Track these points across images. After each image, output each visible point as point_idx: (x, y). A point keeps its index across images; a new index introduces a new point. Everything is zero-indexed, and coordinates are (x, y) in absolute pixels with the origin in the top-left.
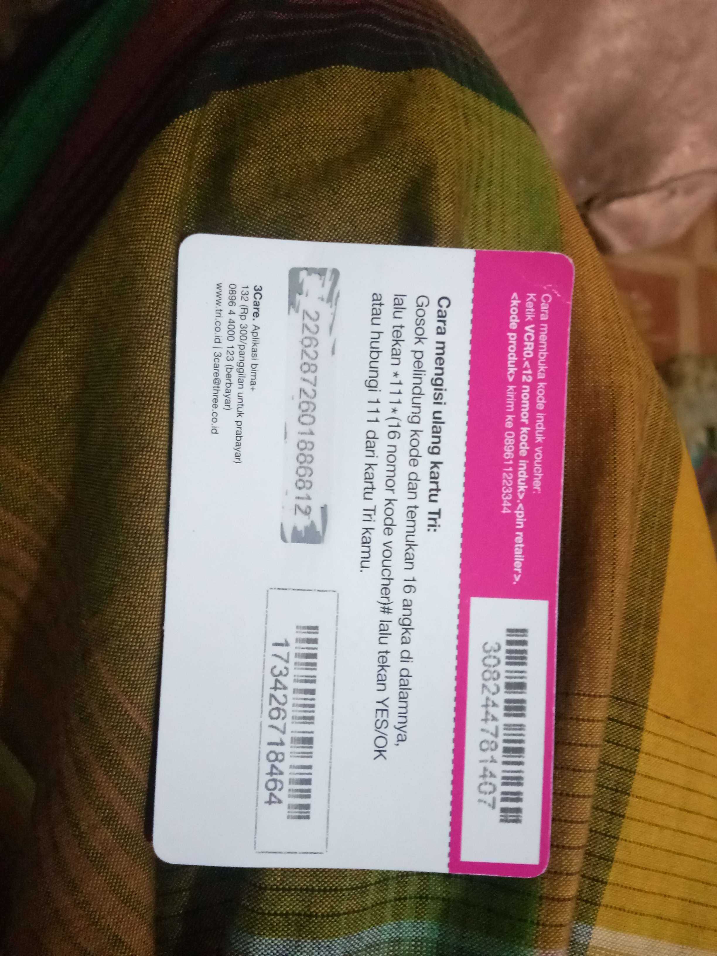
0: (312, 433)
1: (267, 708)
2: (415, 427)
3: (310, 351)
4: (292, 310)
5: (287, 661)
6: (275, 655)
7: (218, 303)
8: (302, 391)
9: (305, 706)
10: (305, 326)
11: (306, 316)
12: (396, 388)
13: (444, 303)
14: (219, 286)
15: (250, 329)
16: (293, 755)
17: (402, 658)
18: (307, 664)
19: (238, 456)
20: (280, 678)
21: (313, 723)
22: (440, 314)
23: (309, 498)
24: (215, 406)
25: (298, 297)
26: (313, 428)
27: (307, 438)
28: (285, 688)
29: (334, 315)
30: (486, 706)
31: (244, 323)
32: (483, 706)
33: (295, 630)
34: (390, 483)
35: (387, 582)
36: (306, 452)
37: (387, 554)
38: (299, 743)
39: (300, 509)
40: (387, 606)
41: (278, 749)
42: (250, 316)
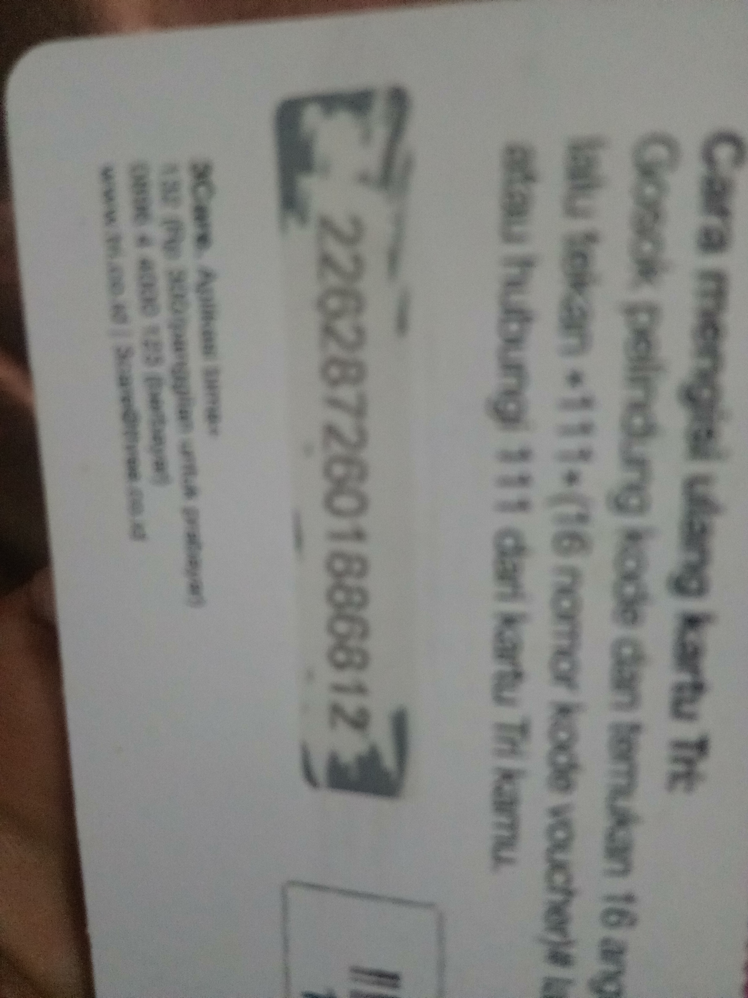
0: (360, 536)
2: (633, 521)
3: (343, 327)
7: (110, 219)
8: (331, 432)
10: (325, 261)
11: (328, 235)
12: (575, 417)
13: (723, 151)
14: (107, 175)
19: (195, 588)
23: (360, 689)
24: (133, 475)
25: (304, 180)
26: (365, 522)
27: (350, 547)
29: (399, 223)
31: (176, 265)
33: (348, 974)
34: (564, 665)
35: (559, 897)
36: (350, 581)
37: (560, 834)
39: (344, 716)
40: (561, 949)
42: (188, 246)
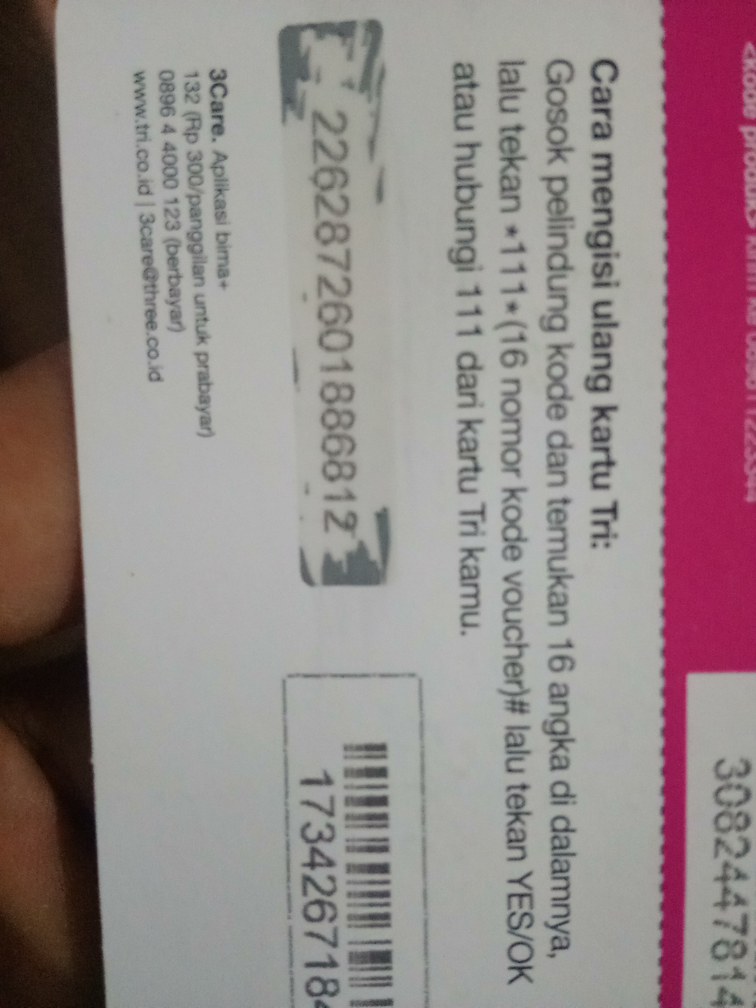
0: (347, 367)
1: (299, 901)
2: (558, 338)
3: (333, 197)
4: (291, 115)
5: (331, 814)
6: (308, 803)
7: (140, 111)
8: (323, 282)
9: (372, 895)
10: (319, 145)
11: (320, 126)
12: (513, 260)
13: (605, 72)
14: (139, 77)
15: (208, 159)
16: (354, 983)
17: (554, 795)
18: (371, 817)
19: (205, 422)
20: (321, 846)
21: (388, 925)
22: (598, 95)
23: (350, 497)
24: (151, 324)
25: (301, 86)
26: (351, 355)
27: (339, 377)
28: (330, 863)
29: (376, 117)
30: (724, 878)
31: (194, 148)
32: (717, 879)
33: (341, 753)
34: (511, 457)
35: (514, 652)
36: (339, 406)
37: (513, 597)
38: (366, 962)
39: (335, 520)
40: (518, 699)
41: (326, 973)
42: (205, 132)
